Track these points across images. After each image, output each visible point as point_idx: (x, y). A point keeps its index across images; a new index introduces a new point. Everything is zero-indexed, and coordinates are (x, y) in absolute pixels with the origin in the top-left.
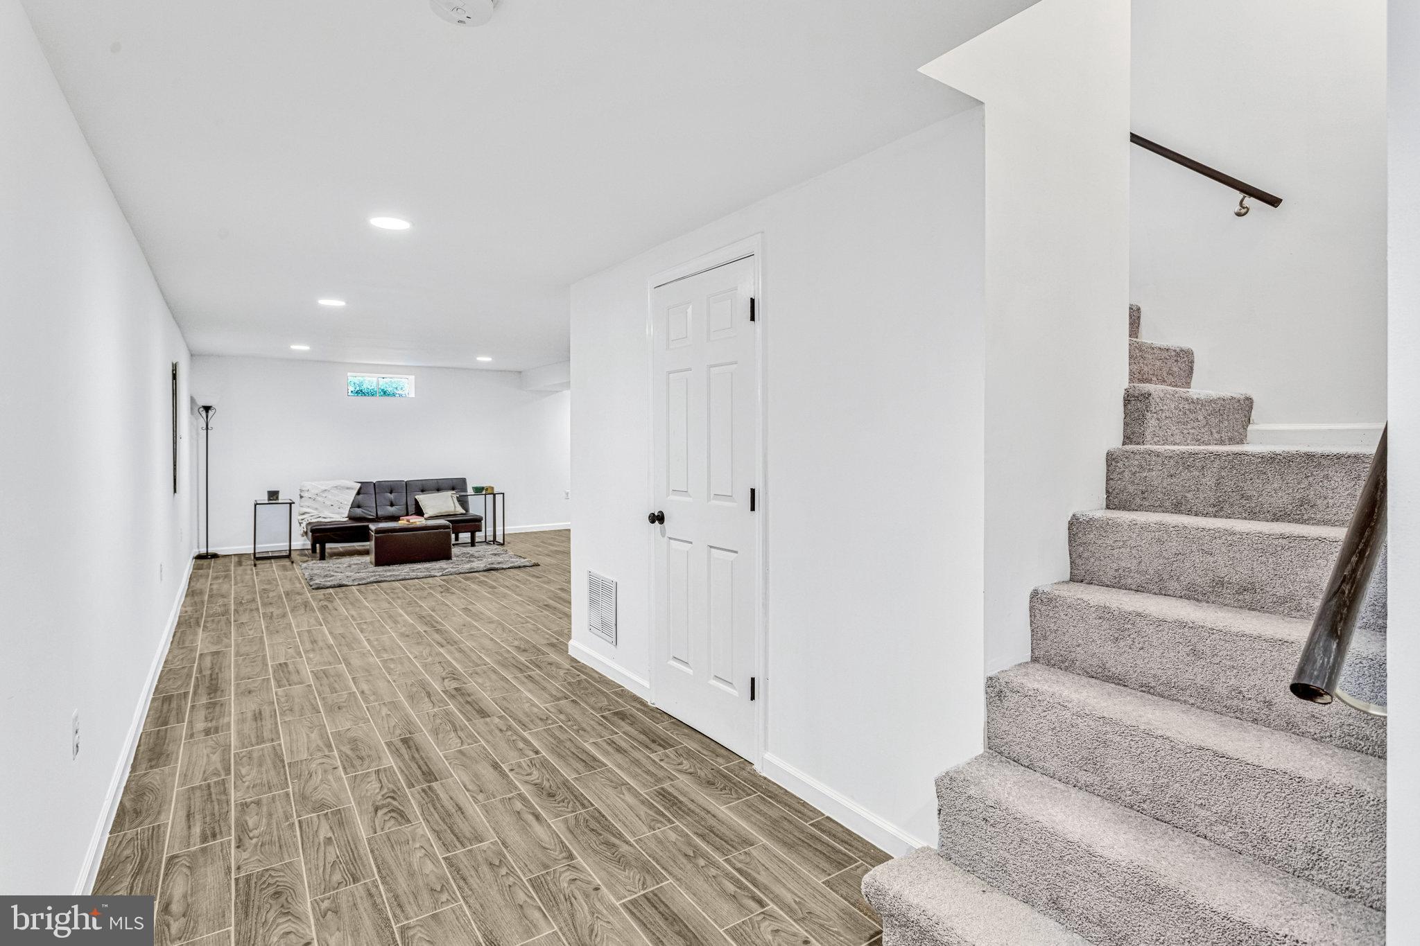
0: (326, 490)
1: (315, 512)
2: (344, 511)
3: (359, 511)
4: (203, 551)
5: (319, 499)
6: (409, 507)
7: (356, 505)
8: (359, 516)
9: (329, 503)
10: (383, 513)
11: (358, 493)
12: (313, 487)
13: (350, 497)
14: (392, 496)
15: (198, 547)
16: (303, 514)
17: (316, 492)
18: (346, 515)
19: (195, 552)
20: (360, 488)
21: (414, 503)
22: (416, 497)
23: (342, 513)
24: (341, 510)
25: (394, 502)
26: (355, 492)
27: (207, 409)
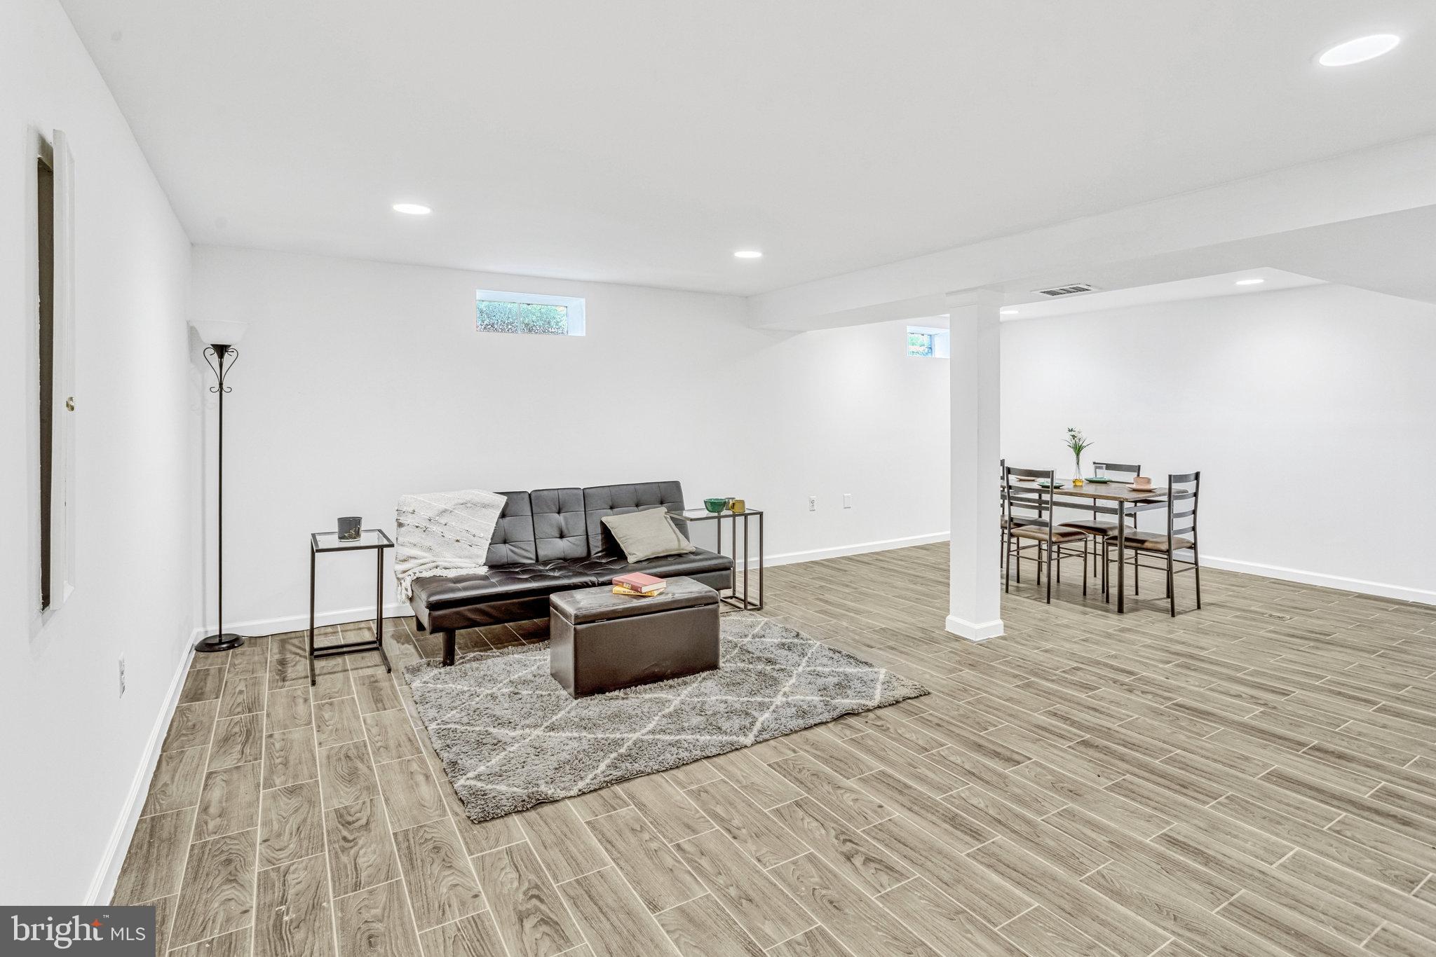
0: (445, 511)
1: (428, 557)
2: (480, 552)
3: (504, 552)
4: (213, 630)
5: (434, 528)
6: (590, 539)
7: (501, 538)
8: (505, 560)
9: (450, 536)
10: (546, 553)
11: (503, 515)
12: (425, 503)
13: (487, 523)
14: (560, 519)
15: (204, 626)
16: (405, 561)
17: (430, 514)
18: (483, 560)
19: (197, 635)
20: (507, 504)
21: (599, 530)
22: (604, 519)
23: (478, 556)
24: (475, 550)
25: (565, 531)
26: (498, 513)
27: (221, 350)
